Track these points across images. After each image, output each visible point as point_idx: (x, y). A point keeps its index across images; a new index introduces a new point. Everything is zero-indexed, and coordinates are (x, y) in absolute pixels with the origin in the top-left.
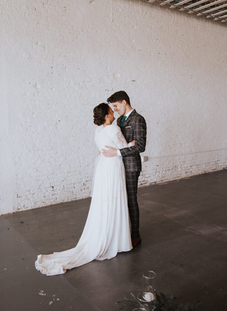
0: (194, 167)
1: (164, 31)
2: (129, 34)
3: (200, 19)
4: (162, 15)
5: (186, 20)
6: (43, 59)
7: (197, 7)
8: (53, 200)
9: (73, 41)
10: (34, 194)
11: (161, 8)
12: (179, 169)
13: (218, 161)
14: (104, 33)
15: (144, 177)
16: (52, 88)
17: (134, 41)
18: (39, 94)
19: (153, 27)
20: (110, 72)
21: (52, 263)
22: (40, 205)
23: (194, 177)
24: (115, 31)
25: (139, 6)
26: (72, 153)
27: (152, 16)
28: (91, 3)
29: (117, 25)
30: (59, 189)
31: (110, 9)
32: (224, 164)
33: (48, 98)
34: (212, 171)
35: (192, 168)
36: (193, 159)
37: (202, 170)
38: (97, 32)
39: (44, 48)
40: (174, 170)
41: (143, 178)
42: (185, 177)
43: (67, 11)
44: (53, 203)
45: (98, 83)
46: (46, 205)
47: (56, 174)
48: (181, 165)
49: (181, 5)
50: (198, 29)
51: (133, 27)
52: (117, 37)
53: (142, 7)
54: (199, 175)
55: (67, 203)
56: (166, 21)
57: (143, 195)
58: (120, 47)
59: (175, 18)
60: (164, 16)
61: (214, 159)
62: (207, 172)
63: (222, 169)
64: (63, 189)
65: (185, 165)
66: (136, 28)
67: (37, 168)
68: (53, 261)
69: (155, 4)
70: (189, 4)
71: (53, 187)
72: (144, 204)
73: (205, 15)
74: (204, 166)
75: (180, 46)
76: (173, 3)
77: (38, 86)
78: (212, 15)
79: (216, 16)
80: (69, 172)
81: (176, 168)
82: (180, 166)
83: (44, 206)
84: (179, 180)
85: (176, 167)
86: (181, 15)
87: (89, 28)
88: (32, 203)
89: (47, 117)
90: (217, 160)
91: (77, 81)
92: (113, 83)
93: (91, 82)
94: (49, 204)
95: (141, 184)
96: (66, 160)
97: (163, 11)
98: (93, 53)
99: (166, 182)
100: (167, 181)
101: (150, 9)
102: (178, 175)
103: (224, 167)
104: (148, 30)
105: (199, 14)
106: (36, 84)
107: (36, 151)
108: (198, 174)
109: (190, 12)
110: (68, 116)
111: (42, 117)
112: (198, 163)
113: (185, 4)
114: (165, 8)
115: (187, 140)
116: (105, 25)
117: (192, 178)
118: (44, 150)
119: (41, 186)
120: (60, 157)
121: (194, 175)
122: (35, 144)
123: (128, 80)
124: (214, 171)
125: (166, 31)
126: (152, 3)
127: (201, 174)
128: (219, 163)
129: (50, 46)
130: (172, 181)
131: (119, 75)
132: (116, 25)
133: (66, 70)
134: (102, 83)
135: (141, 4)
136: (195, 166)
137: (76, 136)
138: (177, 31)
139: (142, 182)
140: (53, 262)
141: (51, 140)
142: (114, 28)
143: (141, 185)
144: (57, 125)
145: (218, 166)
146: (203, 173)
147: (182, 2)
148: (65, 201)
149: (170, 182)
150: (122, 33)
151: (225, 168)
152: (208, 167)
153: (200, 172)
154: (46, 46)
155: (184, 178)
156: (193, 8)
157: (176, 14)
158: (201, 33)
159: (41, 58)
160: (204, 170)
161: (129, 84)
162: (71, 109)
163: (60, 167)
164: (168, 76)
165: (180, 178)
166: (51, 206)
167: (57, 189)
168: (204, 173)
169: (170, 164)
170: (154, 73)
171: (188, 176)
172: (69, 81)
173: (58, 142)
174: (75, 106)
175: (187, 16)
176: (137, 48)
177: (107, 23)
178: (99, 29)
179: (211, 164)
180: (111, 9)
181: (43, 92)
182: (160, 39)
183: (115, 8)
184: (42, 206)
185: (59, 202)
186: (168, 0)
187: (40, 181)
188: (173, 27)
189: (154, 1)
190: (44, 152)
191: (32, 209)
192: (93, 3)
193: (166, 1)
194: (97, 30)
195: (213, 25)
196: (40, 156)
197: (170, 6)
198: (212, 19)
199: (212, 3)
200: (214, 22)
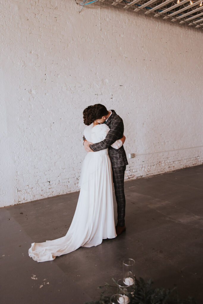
0: (176, 162)
1: (148, 39)
2: (117, 42)
3: (183, 27)
4: (147, 24)
5: (170, 28)
6: (37, 67)
7: (179, 15)
8: (50, 193)
9: (64, 49)
10: (32, 188)
11: (146, 17)
12: (163, 164)
13: (198, 156)
14: (92, 42)
15: (131, 172)
16: (46, 94)
17: (121, 48)
18: (34, 99)
19: (138, 35)
20: (100, 77)
22: (38, 198)
23: (176, 171)
24: (103, 40)
25: (125, 15)
26: (66, 152)
27: (138, 25)
28: (81, 13)
29: (105, 34)
30: (54, 183)
31: (98, 19)
33: (43, 103)
34: (193, 165)
35: (175, 163)
36: (175, 155)
37: (184, 165)
38: (86, 41)
39: (38, 57)
40: (158, 165)
41: (131, 173)
42: (168, 171)
43: (57, 21)
44: (50, 196)
45: (88, 88)
46: (43, 198)
47: (52, 171)
48: (165, 161)
49: (164, 13)
50: (181, 36)
51: (120, 36)
52: (105, 45)
53: (128, 16)
54: (181, 169)
55: (62, 195)
56: (150, 30)
57: (130, 188)
58: (108, 54)
59: (159, 26)
60: (148, 24)
61: (194, 155)
62: (188, 167)
63: (201, 164)
64: (59, 183)
65: (168, 161)
66: (122, 36)
67: (34, 166)
69: (141, 13)
71: (49, 182)
72: (130, 195)
73: (187, 23)
74: (185, 161)
75: (164, 53)
76: (156, 11)
77: (33, 92)
78: (194, 22)
79: (198, 24)
80: (64, 169)
81: (160, 163)
82: (164, 162)
83: (42, 198)
84: (163, 174)
85: (160, 162)
86: (165, 23)
87: (78, 37)
88: (32, 196)
89: (42, 119)
90: (197, 155)
91: (68, 87)
92: (102, 88)
93: (82, 87)
94: (46, 197)
95: (129, 178)
96: (60, 158)
97: (147, 20)
98: (82, 60)
99: (151, 176)
100: (152, 175)
101: (136, 18)
102: (162, 170)
104: (134, 38)
105: (182, 22)
106: (31, 90)
107: (33, 150)
108: (180, 168)
109: (173, 20)
110: (61, 119)
111: (38, 120)
112: (180, 159)
113: (168, 12)
114: (150, 17)
115: (170, 138)
116: (94, 33)
117: (174, 172)
118: (40, 150)
119: (39, 181)
120: (55, 156)
121: (177, 169)
122: (32, 144)
123: (116, 85)
124: (195, 165)
125: (150, 39)
126: (138, 13)
127: (182, 168)
128: (199, 159)
129: (43, 54)
130: (157, 175)
131: (107, 81)
133: (58, 77)
134: (92, 88)
135: (127, 13)
136: (177, 162)
137: (69, 137)
138: (162, 38)
139: (129, 176)
141: (46, 140)
142: (102, 37)
143: (129, 179)
144: (52, 127)
145: (198, 161)
146: (184, 168)
147: (165, 10)
148: (61, 194)
149: (154, 176)
150: (110, 41)
152: (189, 162)
153: (182, 167)
154: (39, 55)
155: (168, 172)
156: (176, 16)
157: (160, 23)
158: (183, 41)
159: (35, 66)
161: (117, 88)
162: (64, 112)
163: (55, 164)
164: (152, 81)
165: (164, 172)
166: (48, 198)
167: (53, 184)
168: (185, 167)
169: (155, 160)
170: (139, 78)
171: (171, 171)
172: (62, 87)
173: (53, 142)
174: (68, 110)
175: (171, 25)
176: (124, 55)
177: (96, 32)
178: (88, 38)
179: (192, 159)
180: (99, 19)
181: (37, 97)
182: (145, 47)
183: (103, 18)
184: (41, 199)
185: (55, 195)
186: (152, 9)
187: (38, 177)
188: (157, 35)
189: (139, 10)
190: (40, 152)
191: (31, 201)
192: (82, 13)
193: (150, 9)
194: (86, 39)
195: (194, 32)
196: (37, 154)
197: (154, 15)
198: (194, 27)
199: (193, 11)
200: (196, 30)
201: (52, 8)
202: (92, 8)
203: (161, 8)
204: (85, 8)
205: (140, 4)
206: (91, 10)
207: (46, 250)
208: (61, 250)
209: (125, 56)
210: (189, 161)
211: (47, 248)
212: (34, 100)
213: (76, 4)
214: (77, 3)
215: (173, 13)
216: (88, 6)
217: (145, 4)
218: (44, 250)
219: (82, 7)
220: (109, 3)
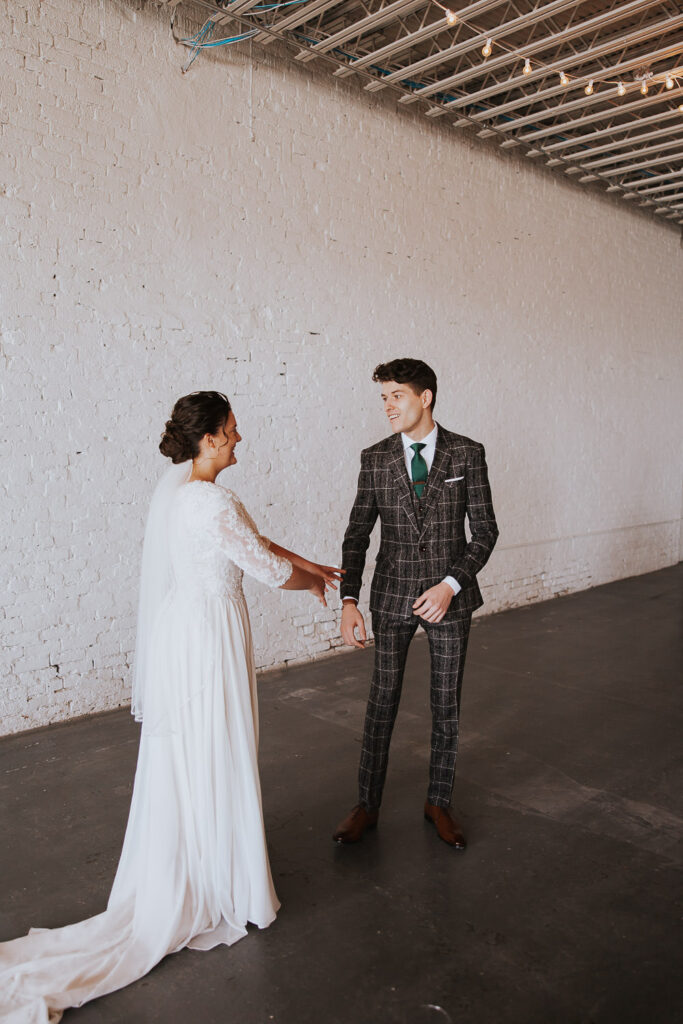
1: (404, 185)
2: (303, 186)
3: (508, 160)
4: (402, 137)
5: (469, 161)
6: (23, 246)
7: (503, 118)
8: (57, 709)
9: (126, 193)
11: (399, 115)
13: (544, 573)
14: (224, 177)
15: (339, 627)
16: (53, 346)
17: (316, 208)
18: (10, 364)
19: (373, 171)
20: (244, 301)
21: (12, 979)
22: (13, 726)
23: (478, 621)
24: (261, 174)
25: (332, 100)
26: (120, 557)
27: (372, 136)
28: (187, 75)
29: (268, 155)
30: (76, 671)
31: (246, 101)
32: (560, 581)
33: (41, 378)
34: (527, 602)
37: (500, 602)
38: (202, 172)
39: (29, 210)
41: (338, 630)
43: (105, 90)
44: (57, 719)
45: (205, 336)
46: (34, 726)
47: (68, 626)
49: (460, 106)
50: (501, 187)
51: (315, 165)
52: (265, 194)
53: (343, 105)
55: (103, 714)
56: (410, 157)
57: (339, 683)
58: (273, 223)
59: (436, 147)
60: (405, 139)
61: (531, 569)
62: (513, 606)
63: (553, 596)
64: (90, 672)
66: (322, 169)
67: (2, 608)
68: (18, 971)
69: (382, 100)
71: (56, 666)
72: (346, 712)
73: (522, 149)
74: (505, 588)
75: (449, 236)
76: (436, 98)
77: (8, 337)
78: (543, 148)
79: (557, 154)
80: (111, 619)
83: (27, 728)
86: (454, 141)
87: (177, 154)
89: (37, 439)
90: (540, 570)
91: (136, 326)
92: (252, 337)
93: (184, 331)
94: (45, 722)
95: (331, 647)
96: (99, 580)
97: (402, 125)
98: (189, 236)
101: (367, 113)
103: (558, 590)
104: (359, 179)
105: (509, 143)
108: (490, 612)
109: (484, 133)
110: (106, 439)
111: (21, 441)
112: (489, 580)
113: (472, 105)
114: (410, 115)
116: (230, 149)
118: (26, 549)
119: (17, 663)
120: (80, 571)
123: (297, 331)
124: (532, 601)
125: (410, 187)
126: (374, 97)
127: (496, 611)
128: (545, 580)
129: (49, 204)
131: (269, 313)
132: (265, 155)
133: (102, 288)
134: (216, 336)
135: (340, 94)
137: (134, 503)
138: (443, 189)
139: (332, 641)
141: (49, 514)
142: (256, 163)
143: (332, 650)
144: (71, 468)
145: (543, 588)
146: (502, 610)
147: (464, 98)
148: (97, 710)
150: (282, 183)
151: (561, 594)
152: (516, 593)
154: (32, 204)
156: (490, 122)
157: (440, 138)
158: (507, 203)
159: (17, 242)
160: (504, 601)
161: (301, 342)
162: (119, 417)
163: (79, 600)
164: (413, 325)
166: (52, 727)
167: (69, 673)
168: (504, 608)
172: (112, 325)
173: (74, 522)
174: (130, 407)
175: (472, 148)
176: (326, 232)
177: (237, 146)
178: (211, 163)
179: (525, 582)
180: (250, 102)
181: (22, 358)
182: (392, 210)
183: (262, 101)
184: (22, 730)
185: (78, 714)
186: (424, 89)
187: (14, 649)
188: (431, 175)
189: (384, 86)
190: (27, 556)
192: (193, 75)
193: (418, 89)
194: (202, 166)
195: (539, 181)
196: (12, 567)
197: (427, 110)
198: (538, 163)
199: (549, 110)
200: (544, 173)
201: (88, 42)
202: (226, 62)
203: (453, 90)
204: (201, 60)
205: (385, 68)
206: (223, 68)
207: (25, 976)
208: (85, 979)
209: (328, 235)
210: (515, 587)
211: (30, 967)
212: (9, 367)
213: (174, 41)
214: (177, 40)
215: (486, 109)
216: (213, 53)
217: (405, 69)
218: (17, 977)
219: (190, 54)
220: (282, 54)
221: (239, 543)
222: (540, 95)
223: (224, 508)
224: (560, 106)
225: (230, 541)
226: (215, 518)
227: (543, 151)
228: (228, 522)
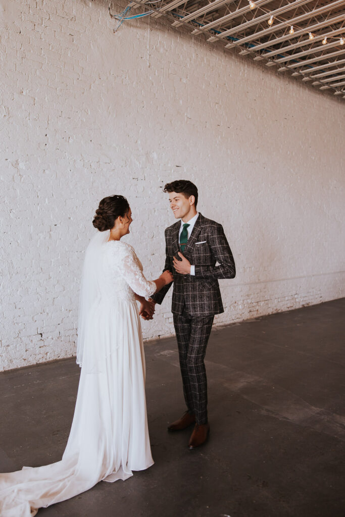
0: (262, 304)
1: (227, 90)
2: (175, 90)
3: (282, 77)
4: (227, 65)
5: (261, 78)
6: (31, 120)
7: (279, 56)
8: (41, 356)
9: (83, 93)
10: (8, 346)
11: (225, 54)
12: (240, 306)
13: (296, 294)
14: (134, 86)
16: (44, 170)
17: (181, 102)
18: (22, 179)
19: (211, 83)
20: (142, 149)
21: (13, 491)
22: (18, 364)
23: (261, 318)
24: (153, 84)
25: (191, 46)
26: (75, 279)
27: (211, 65)
28: (116, 33)
29: (156, 74)
30: (51, 337)
31: (146, 47)
32: (305, 299)
33: (38, 187)
34: (287, 309)
35: (259, 305)
36: (261, 291)
37: (273, 309)
38: (122, 83)
39: (34, 102)
40: (232, 308)
42: (249, 318)
43: (74, 41)
44: (41, 361)
45: (122, 167)
46: (28, 364)
47: (48, 314)
48: (243, 300)
49: (257, 50)
50: (278, 92)
51: (181, 79)
52: (155, 94)
53: (196, 49)
54: (269, 315)
55: (64, 360)
56: (231, 76)
58: (158, 109)
59: (244, 71)
60: (228, 66)
61: (290, 292)
62: (279, 311)
63: (301, 307)
64: (58, 338)
65: (248, 300)
66: (184, 82)
67: (15, 303)
68: (16, 487)
69: (217, 46)
70: (270, 50)
71: (41, 334)
74: (276, 302)
75: (250, 117)
76: (244, 46)
77: (22, 165)
79: (307, 75)
80: (70, 311)
81: (236, 305)
82: (242, 302)
83: (25, 365)
84: (240, 323)
85: (235, 302)
86: (253, 67)
87: (110, 74)
88: (6, 361)
89: (35, 217)
90: (294, 292)
91: (87, 161)
92: (146, 168)
93: (111, 164)
94: (34, 363)
96: (64, 290)
98: (115, 115)
99: (220, 326)
100: (221, 324)
101: (209, 53)
102: (239, 316)
103: (304, 303)
104: (204, 87)
105: (282, 69)
106: (17, 161)
107: (14, 275)
108: (267, 314)
109: (270, 64)
110: (70, 218)
111: (27, 218)
112: (267, 297)
113: (263, 49)
114: (231, 54)
115: (253, 262)
116: (137, 72)
117: (259, 321)
118: (27, 274)
119: (21, 332)
120: (54, 286)
121: (262, 315)
122: (12, 263)
123: (169, 165)
124: (290, 309)
125: (230, 91)
126: (212, 45)
127: (271, 313)
128: (297, 298)
129: (45, 98)
130: (230, 325)
132: (155, 74)
133: (70, 142)
134: (128, 166)
135: (195, 43)
136: (263, 302)
137: (83, 252)
138: (248, 92)
140: (16, 491)
141: (40, 256)
142: (151, 79)
144: (51, 232)
145: (296, 302)
146: (274, 313)
147: (259, 46)
148: (61, 358)
149: (225, 326)
150: (164, 89)
151: (305, 306)
152: (281, 304)
153: (270, 311)
154: (36, 98)
155: (247, 320)
156: (274, 57)
157: (246, 66)
158: (281, 100)
159: (28, 118)
160: (275, 308)
161: (171, 171)
162: (76, 207)
163: (54, 300)
164: (230, 163)
165: (240, 320)
166: (38, 365)
167: (47, 338)
168: (275, 312)
169: (227, 298)
170: (209, 156)
171: (252, 317)
172: (75, 160)
173: (52, 260)
174: (83, 202)
175: (263, 71)
176: (186, 114)
177: (141, 70)
178: (127, 78)
179: (287, 298)
180: (148, 47)
181: (28, 176)
182: (221, 104)
183: (154, 47)
184: (23, 366)
185: (51, 359)
186: (238, 41)
187: (20, 324)
188: (241, 85)
189: (217, 39)
190: (28, 277)
191: (5, 371)
192: (119, 33)
193: (235, 41)
194: (123, 79)
195: (298, 89)
196: (20, 283)
197: (240, 52)
198: (298, 79)
199: (304, 52)
200: (301, 85)
201: (67, 17)
202: (137, 27)
203: (253, 41)
204: (124, 26)
205: (218, 30)
206: (135, 30)
208: (50, 493)
209: (187, 116)
210: (281, 302)
212: (22, 181)
213: (110, 16)
216: (130, 22)
217: (228, 31)
220: (166, 23)
221: (133, 274)
222: (299, 44)
223: (127, 254)
224: (310, 50)
225: (128, 273)
226: (122, 260)
227: (301, 73)
228: (129, 262)
